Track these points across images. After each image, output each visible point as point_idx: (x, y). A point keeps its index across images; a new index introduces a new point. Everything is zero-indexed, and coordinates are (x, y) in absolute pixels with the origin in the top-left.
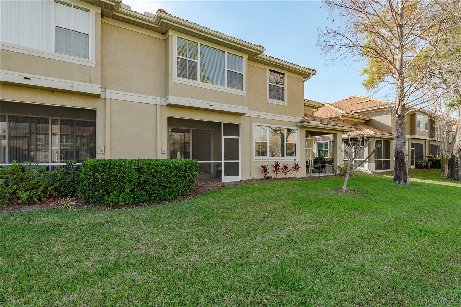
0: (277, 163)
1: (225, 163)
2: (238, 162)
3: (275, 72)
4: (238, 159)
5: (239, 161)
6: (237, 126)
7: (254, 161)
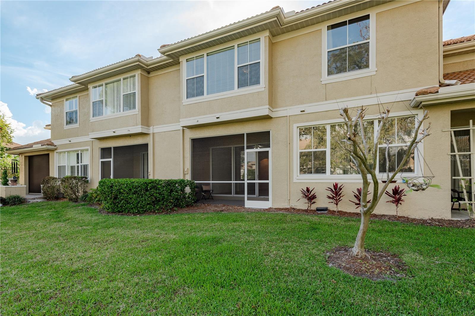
0: (337, 185)
1: (248, 183)
2: (268, 184)
3: (344, 24)
4: (268, 179)
5: (270, 181)
6: (267, 134)
7: (295, 181)
